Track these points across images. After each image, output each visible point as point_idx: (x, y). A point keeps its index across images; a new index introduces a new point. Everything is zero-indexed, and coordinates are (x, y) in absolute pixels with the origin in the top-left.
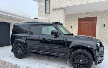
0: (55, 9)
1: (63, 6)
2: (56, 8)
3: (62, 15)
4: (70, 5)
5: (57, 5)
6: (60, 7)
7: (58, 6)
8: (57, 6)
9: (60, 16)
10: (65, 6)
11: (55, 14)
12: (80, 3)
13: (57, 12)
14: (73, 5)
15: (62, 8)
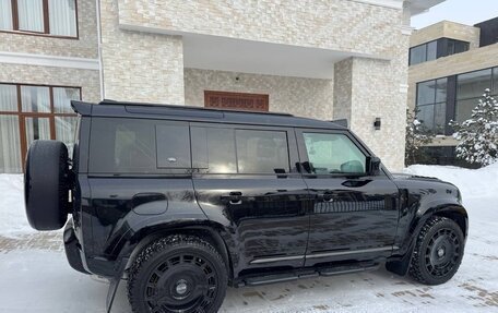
0: (138, 32)
1: (186, 29)
2: (146, 25)
3: (177, 70)
4: (217, 32)
5: (152, 13)
6: (168, 28)
7: (159, 18)
8: (153, 18)
9: (164, 72)
10: (199, 32)
11: (134, 55)
12: (259, 37)
13: (149, 48)
14: (231, 36)
15: (177, 37)
